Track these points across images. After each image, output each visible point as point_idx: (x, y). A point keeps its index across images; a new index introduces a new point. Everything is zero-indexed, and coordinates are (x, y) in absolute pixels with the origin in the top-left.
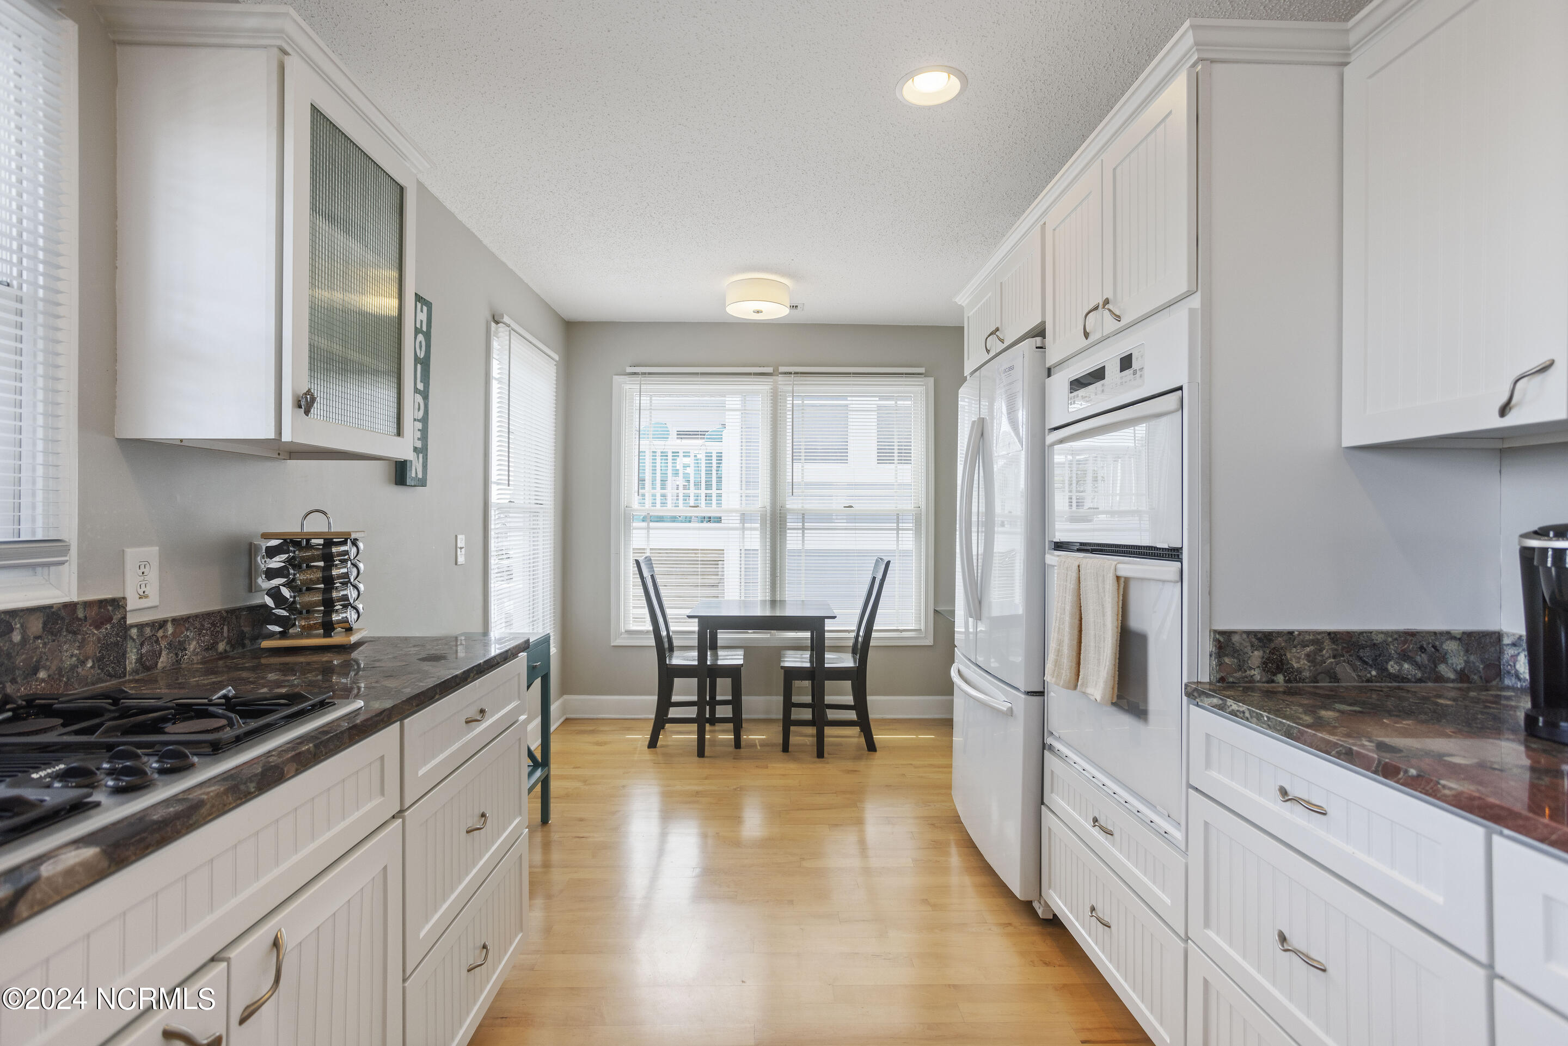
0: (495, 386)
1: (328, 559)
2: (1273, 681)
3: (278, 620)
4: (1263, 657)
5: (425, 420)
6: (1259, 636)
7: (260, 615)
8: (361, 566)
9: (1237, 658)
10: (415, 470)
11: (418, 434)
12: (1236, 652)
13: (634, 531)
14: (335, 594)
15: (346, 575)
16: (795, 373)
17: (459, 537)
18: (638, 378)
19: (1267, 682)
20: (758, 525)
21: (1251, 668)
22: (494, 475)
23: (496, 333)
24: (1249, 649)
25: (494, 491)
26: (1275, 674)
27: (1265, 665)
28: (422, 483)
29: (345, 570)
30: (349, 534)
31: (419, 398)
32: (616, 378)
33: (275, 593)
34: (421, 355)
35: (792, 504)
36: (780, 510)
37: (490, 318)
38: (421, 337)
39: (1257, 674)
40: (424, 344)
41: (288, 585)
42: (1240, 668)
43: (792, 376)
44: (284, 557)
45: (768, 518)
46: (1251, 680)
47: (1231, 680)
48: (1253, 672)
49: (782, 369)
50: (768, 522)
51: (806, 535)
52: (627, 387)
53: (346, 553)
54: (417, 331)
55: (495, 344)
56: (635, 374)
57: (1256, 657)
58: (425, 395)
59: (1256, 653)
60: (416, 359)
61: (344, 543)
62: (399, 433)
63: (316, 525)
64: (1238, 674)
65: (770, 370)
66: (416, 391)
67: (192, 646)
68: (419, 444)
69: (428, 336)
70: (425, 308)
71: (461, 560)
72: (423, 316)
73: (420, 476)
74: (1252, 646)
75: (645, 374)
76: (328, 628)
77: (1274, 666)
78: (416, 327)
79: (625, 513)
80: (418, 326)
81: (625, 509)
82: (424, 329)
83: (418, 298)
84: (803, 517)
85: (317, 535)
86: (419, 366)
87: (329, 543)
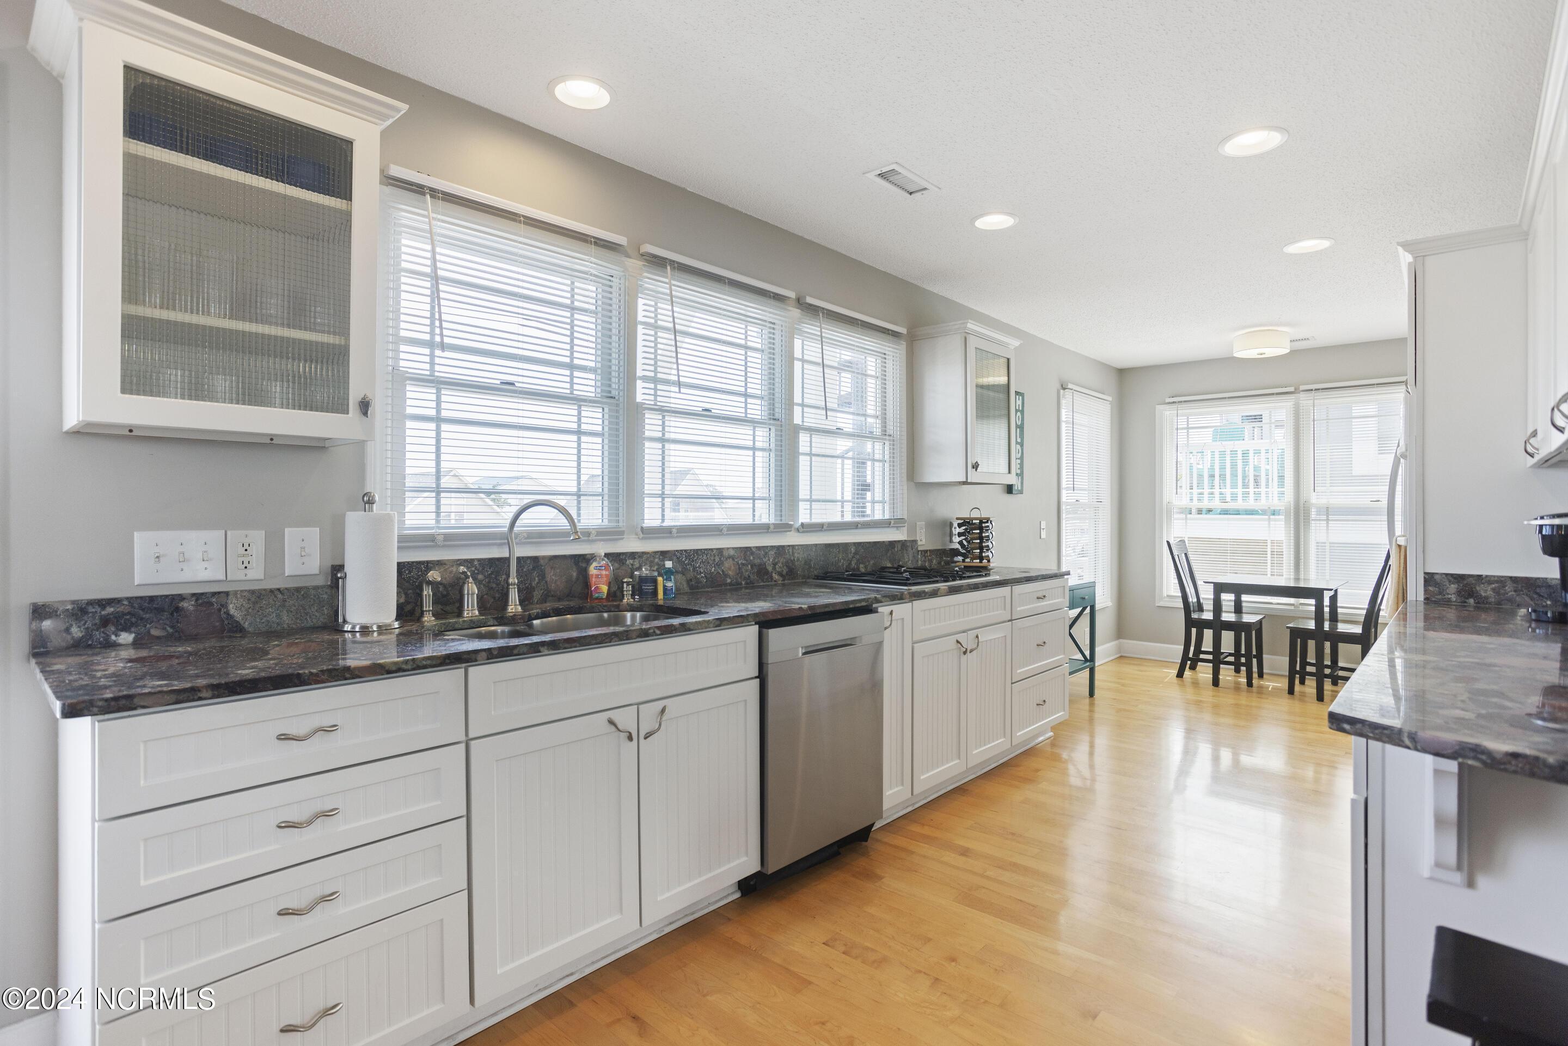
0: (1063, 426)
1: (981, 528)
2: (1465, 602)
3: (962, 554)
4: (1457, 589)
5: (1022, 458)
6: (1455, 576)
7: (955, 552)
8: (994, 533)
9: (1438, 588)
10: (1017, 487)
11: (1019, 466)
12: (1436, 584)
13: (1175, 521)
14: (984, 544)
15: (988, 536)
16: (1316, 390)
17: (1042, 522)
18: (1175, 406)
19: (1461, 602)
20: (1283, 517)
21: (1448, 594)
22: (1064, 484)
23: (1064, 396)
24: (1447, 583)
25: (1064, 493)
26: (1468, 599)
27: (1459, 593)
28: (1021, 492)
29: (987, 534)
30: (989, 518)
31: (1019, 447)
32: (1158, 407)
33: (960, 543)
34: (1019, 423)
35: (1316, 499)
36: (1304, 504)
37: (1060, 387)
38: (1019, 414)
39: (1453, 598)
40: (1020, 417)
41: (965, 539)
42: (1440, 593)
43: (1313, 392)
44: (964, 528)
45: (1292, 511)
46: (1449, 600)
47: (1434, 599)
48: (1450, 596)
49: (1302, 388)
50: (1292, 514)
51: (1330, 525)
52: (1168, 413)
53: (988, 526)
54: (1017, 411)
55: (1063, 402)
56: (1174, 402)
57: (1453, 588)
58: (1022, 445)
59: (1452, 585)
60: (1017, 426)
61: (987, 522)
62: (1009, 472)
63: (976, 514)
64: (1440, 597)
65: (1292, 389)
66: (1017, 443)
67: (934, 561)
68: (1019, 471)
69: (1022, 412)
70: (1021, 397)
71: (1043, 536)
72: (1019, 402)
73: (1020, 488)
74: (1450, 582)
75: (1181, 402)
76: (981, 558)
77: (1467, 593)
78: (1016, 409)
79: (1167, 508)
80: (1017, 408)
81: (1167, 505)
82: (1021, 409)
83: (1017, 393)
84: (1327, 510)
85: (976, 519)
86: (1018, 429)
87: (981, 522)
